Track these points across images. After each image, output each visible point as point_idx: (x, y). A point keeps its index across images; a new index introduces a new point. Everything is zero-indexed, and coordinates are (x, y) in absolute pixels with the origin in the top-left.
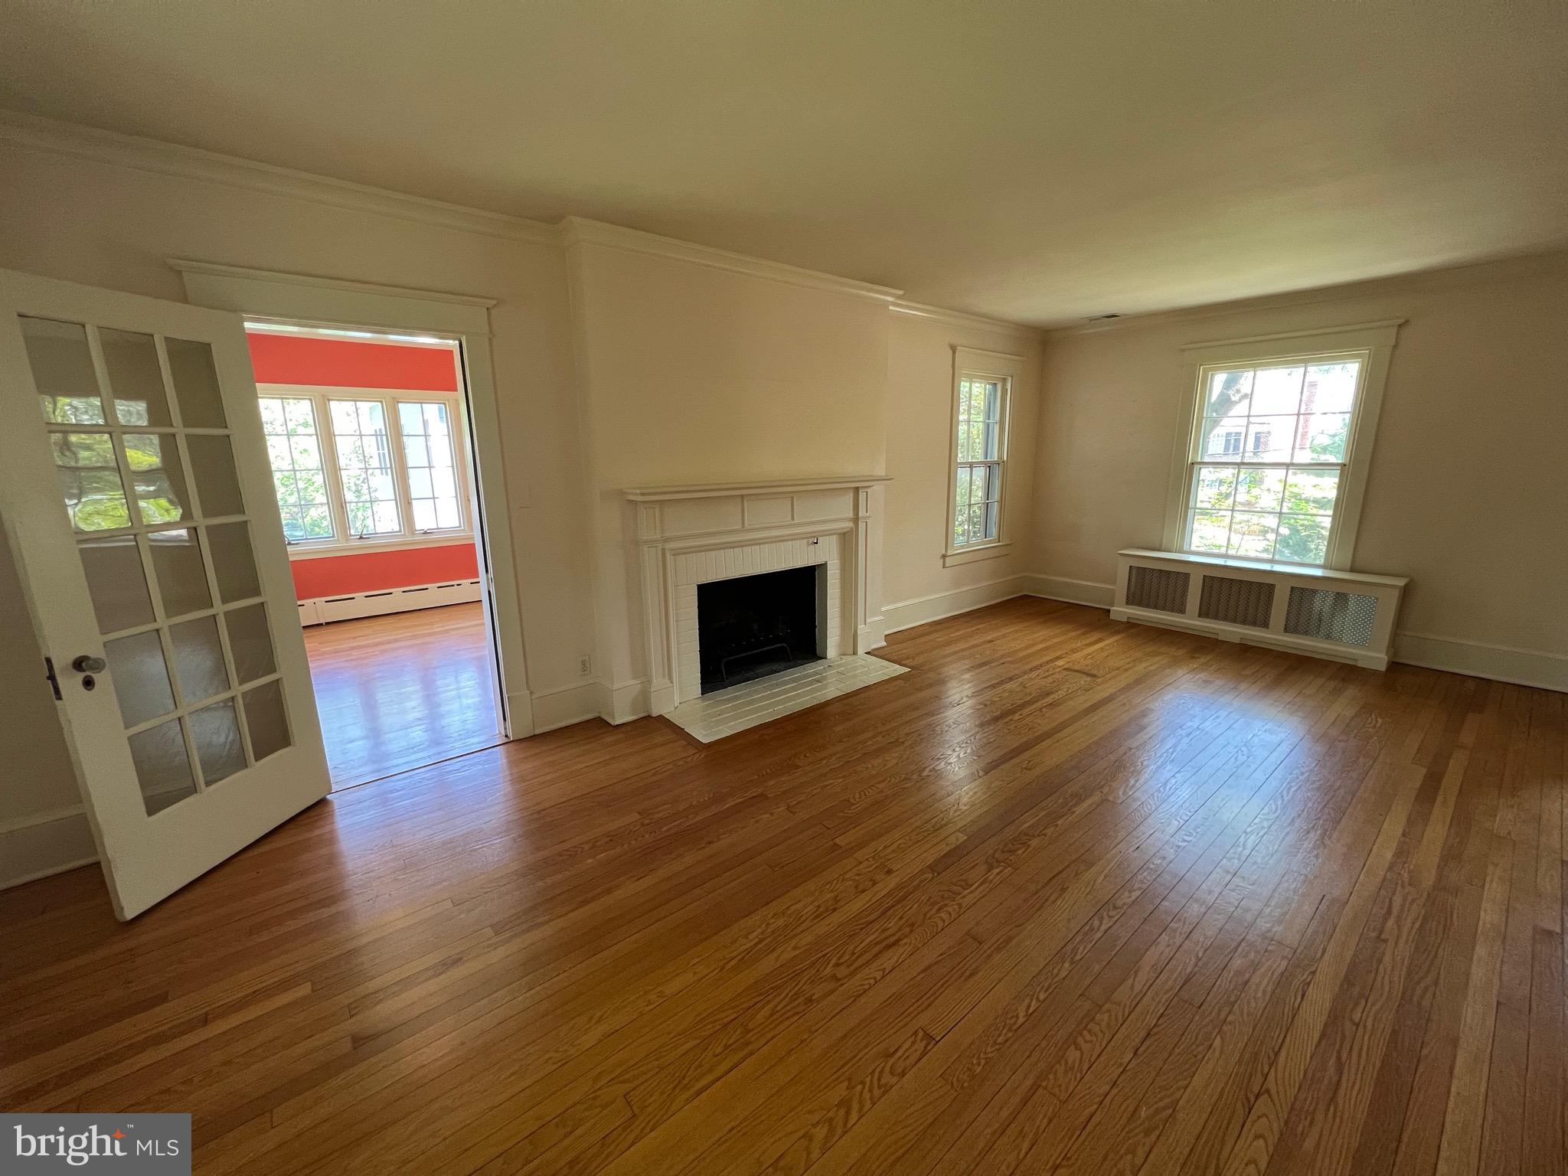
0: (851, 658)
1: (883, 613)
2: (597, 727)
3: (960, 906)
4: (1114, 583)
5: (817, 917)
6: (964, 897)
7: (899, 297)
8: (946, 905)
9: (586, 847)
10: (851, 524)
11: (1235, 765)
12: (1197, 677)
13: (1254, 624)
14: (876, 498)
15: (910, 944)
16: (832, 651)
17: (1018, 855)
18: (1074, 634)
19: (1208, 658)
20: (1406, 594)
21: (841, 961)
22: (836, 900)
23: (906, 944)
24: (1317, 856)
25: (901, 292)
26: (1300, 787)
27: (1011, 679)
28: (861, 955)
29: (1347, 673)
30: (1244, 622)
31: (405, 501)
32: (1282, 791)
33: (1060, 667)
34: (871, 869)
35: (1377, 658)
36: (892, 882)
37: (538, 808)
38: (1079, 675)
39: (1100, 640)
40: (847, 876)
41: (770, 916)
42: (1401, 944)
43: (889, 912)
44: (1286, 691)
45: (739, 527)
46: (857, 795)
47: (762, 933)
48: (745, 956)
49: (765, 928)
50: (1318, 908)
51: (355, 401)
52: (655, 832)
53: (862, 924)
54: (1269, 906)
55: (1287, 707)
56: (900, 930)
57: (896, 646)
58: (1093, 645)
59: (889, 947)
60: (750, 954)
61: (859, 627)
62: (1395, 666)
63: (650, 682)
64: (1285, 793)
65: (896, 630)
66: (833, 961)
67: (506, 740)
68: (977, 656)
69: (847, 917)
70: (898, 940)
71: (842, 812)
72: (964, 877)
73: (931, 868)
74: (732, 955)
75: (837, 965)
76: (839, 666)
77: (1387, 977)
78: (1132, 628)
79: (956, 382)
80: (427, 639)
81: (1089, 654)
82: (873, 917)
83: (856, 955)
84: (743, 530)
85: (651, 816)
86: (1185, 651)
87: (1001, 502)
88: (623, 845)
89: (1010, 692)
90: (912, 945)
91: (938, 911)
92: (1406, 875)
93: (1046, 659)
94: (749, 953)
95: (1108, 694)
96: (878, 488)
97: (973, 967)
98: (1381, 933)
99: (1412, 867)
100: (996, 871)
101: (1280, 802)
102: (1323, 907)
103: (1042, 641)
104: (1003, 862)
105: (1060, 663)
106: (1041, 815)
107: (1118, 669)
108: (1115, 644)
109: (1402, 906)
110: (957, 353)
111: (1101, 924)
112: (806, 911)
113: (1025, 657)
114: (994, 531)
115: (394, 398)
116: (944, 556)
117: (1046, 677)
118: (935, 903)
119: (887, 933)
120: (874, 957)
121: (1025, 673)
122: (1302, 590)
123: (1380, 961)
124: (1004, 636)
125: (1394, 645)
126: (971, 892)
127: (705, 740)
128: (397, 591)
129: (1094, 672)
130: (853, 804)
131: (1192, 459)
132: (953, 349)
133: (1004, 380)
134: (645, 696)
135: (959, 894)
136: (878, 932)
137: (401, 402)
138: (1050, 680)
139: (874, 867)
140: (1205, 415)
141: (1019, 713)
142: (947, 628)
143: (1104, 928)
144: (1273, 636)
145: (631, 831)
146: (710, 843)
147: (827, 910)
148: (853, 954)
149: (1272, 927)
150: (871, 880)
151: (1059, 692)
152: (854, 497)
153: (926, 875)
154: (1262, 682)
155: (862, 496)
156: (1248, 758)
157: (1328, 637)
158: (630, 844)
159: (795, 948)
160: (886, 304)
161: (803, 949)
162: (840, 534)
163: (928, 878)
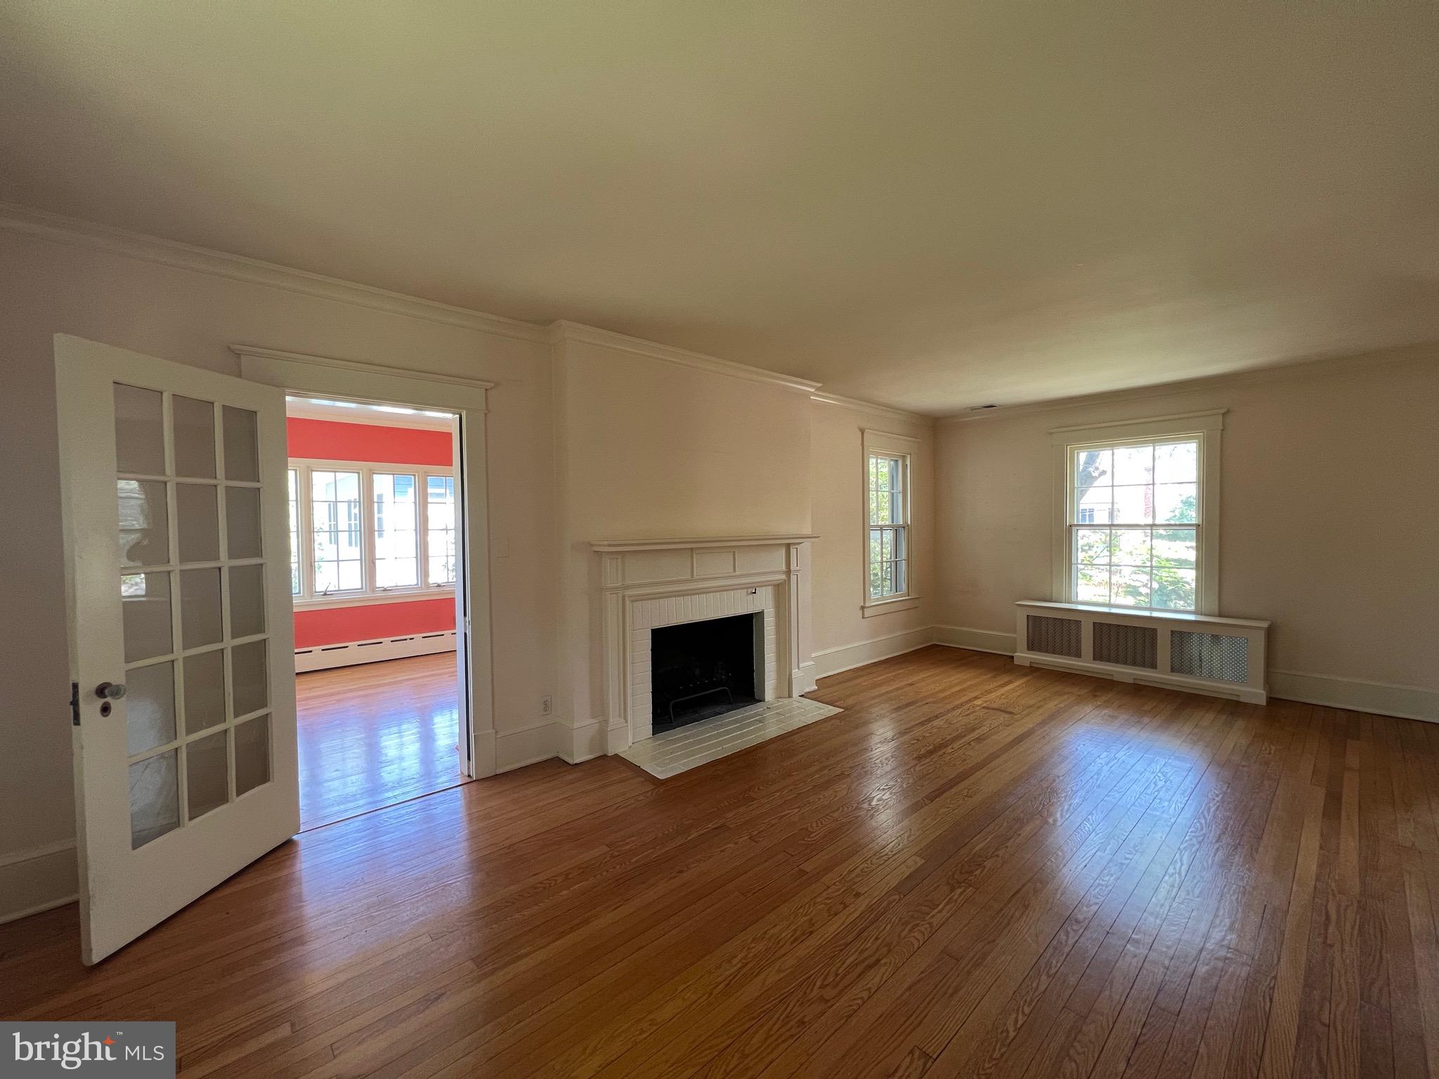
0: (786, 701)
1: (812, 659)
2: (555, 766)
3: (931, 925)
4: (1015, 632)
5: (796, 940)
6: (933, 916)
7: (818, 389)
8: (918, 925)
9: (560, 880)
10: (784, 577)
11: (1156, 789)
12: (1103, 713)
13: (1143, 665)
14: (804, 555)
15: (890, 963)
16: (769, 694)
17: (976, 875)
18: (984, 677)
19: (1109, 696)
20: (1270, 633)
21: (826, 983)
22: (811, 923)
23: (886, 963)
24: (1249, 870)
25: (820, 385)
26: (1218, 808)
27: (937, 717)
28: (845, 975)
29: (1232, 708)
30: (1134, 664)
31: (369, 563)
32: (1203, 812)
33: (979, 706)
34: (839, 893)
35: (1256, 694)
36: (862, 904)
37: (507, 843)
38: (998, 713)
39: (1010, 682)
40: (819, 900)
41: (749, 941)
42: (1347, 948)
43: (865, 934)
44: (1184, 724)
45: (689, 577)
46: (814, 825)
47: (745, 958)
48: (730, 981)
49: (746, 954)
50: (1263, 917)
51: (335, 472)
52: (625, 864)
53: (841, 945)
54: (1218, 916)
55: (1189, 737)
56: (877, 949)
57: (826, 689)
58: (1003, 687)
59: (870, 967)
60: (737, 978)
61: (793, 671)
62: (1272, 701)
63: (606, 721)
64: (1205, 813)
65: (825, 675)
66: (818, 984)
67: (469, 780)
68: (901, 698)
69: (824, 940)
70: (878, 961)
71: (803, 839)
72: (929, 898)
73: (896, 889)
74: (719, 979)
75: (822, 987)
76: (777, 708)
77: (1342, 980)
78: (1034, 671)
79: (866, 460)
80: (380, 689)
81: (1003, 695)
82: (849, 939)
83: (840, 976)
84: (692, 580)
85: (619, 849)
86: (1086, 691)
87: (908, 560)
88: (595, 876)
89: (939, 728)
90: (892, 964)
91: (910, 931)
92: (1333, 885)
93: (964, 699)
94: (734, 978)
95: (1027, 729)
96: (806, 546)
97: (955, 984)
98: (1326, 938)
99: (1337, 877)
100: (959, 891)
101: (1203, 822)
102: (1267, 916)
103: (958, 684)
104: (963, 882)
105: (978, 702)
106: (990, 837)
107: (1031, 707)
108: (1024, 686)
109: (1338, 912)
110: (865, 435)
111: (1068, 937)
112: (784, 934)
113: (944, 698)
114: (904, 586)
115: (370, 470)
116: (863, 608)
117: (968, 715)
118: (906, 923)
119: (866, 954)
120: (857, 977)
121: (948, 711)
122: (1180, 633)
123: (1332, 965)
124: (923, 680)
125: (1268, 682)
126: (940, 912)
127: (661, 777)
128: (353, 645)
129: (1010, 709)
130: (812, 833)
131: (1070, 522)
132: (862, 431)
133: (904, 458)
134: (602, 735)
135: (928, 914)
136: (857, 953)
137: (376, 473)
138: (972, 717)
139: (842, 890)
140: (1076, 486)
141: (950, 747)
142: (870, 673)
143: (1071, 942)
144: (1161, 676)
145: (601, 863)
146: (681, 872)
147: (803, 934)
148: (837, 975)
149: (1225, 936)
150: (841, 903)
151: (983, 728)
152: (786, 551)
153: (894, 897)
154: (1161, 716)
155: (793, 551)
156: (1165, 782)
157: (1210, 676)
158: (601, 875)
159: (779, 971)
160: (807, 395)
161: (787, 972)
162: (774, 585)
163: (894, 900)
